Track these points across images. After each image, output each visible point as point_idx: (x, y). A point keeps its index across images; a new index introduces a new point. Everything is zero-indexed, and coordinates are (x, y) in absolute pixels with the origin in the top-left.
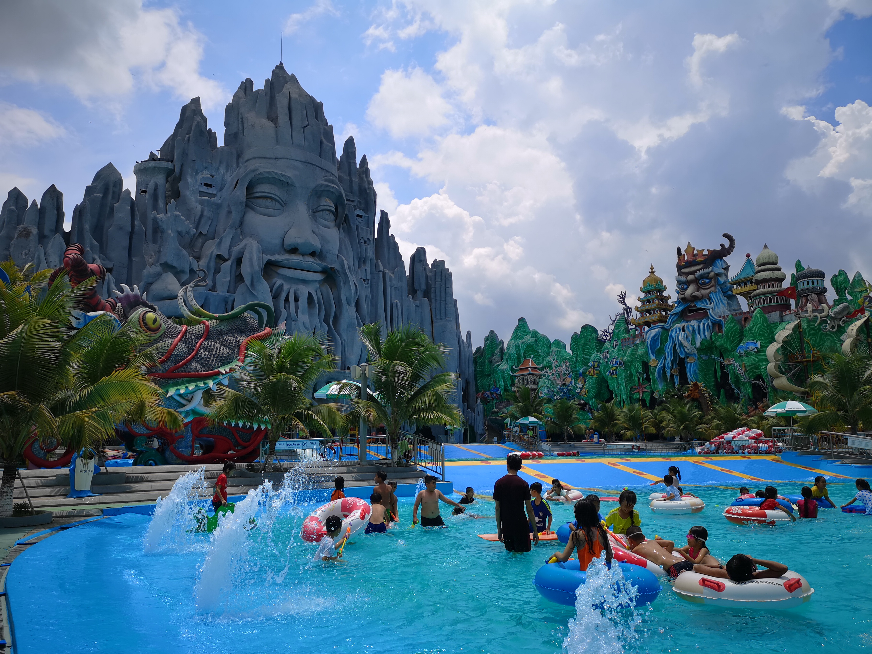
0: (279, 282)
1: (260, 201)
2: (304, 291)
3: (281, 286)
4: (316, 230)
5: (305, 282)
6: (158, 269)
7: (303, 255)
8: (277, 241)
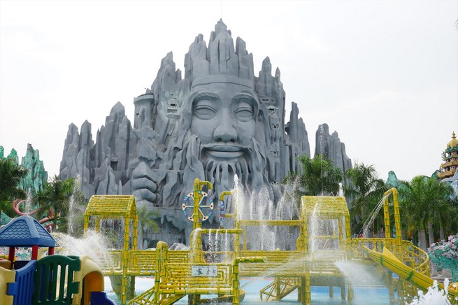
0: (210, 160)
1: (200, 111)
2: (225, 164)
3: (212, 163)
4: (235, 125)
5: (227, 159)
6: (136, 160)
7: (226, 142)
8: (209, 135)
